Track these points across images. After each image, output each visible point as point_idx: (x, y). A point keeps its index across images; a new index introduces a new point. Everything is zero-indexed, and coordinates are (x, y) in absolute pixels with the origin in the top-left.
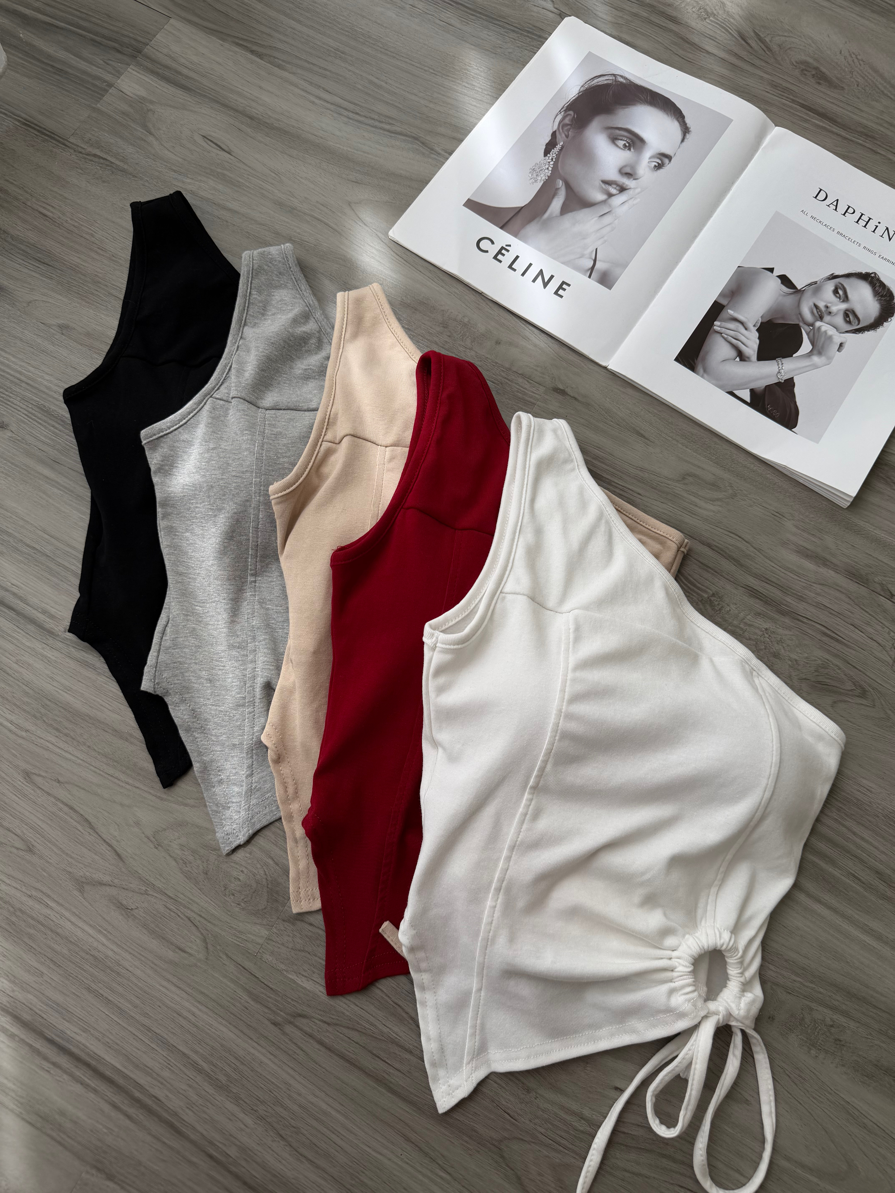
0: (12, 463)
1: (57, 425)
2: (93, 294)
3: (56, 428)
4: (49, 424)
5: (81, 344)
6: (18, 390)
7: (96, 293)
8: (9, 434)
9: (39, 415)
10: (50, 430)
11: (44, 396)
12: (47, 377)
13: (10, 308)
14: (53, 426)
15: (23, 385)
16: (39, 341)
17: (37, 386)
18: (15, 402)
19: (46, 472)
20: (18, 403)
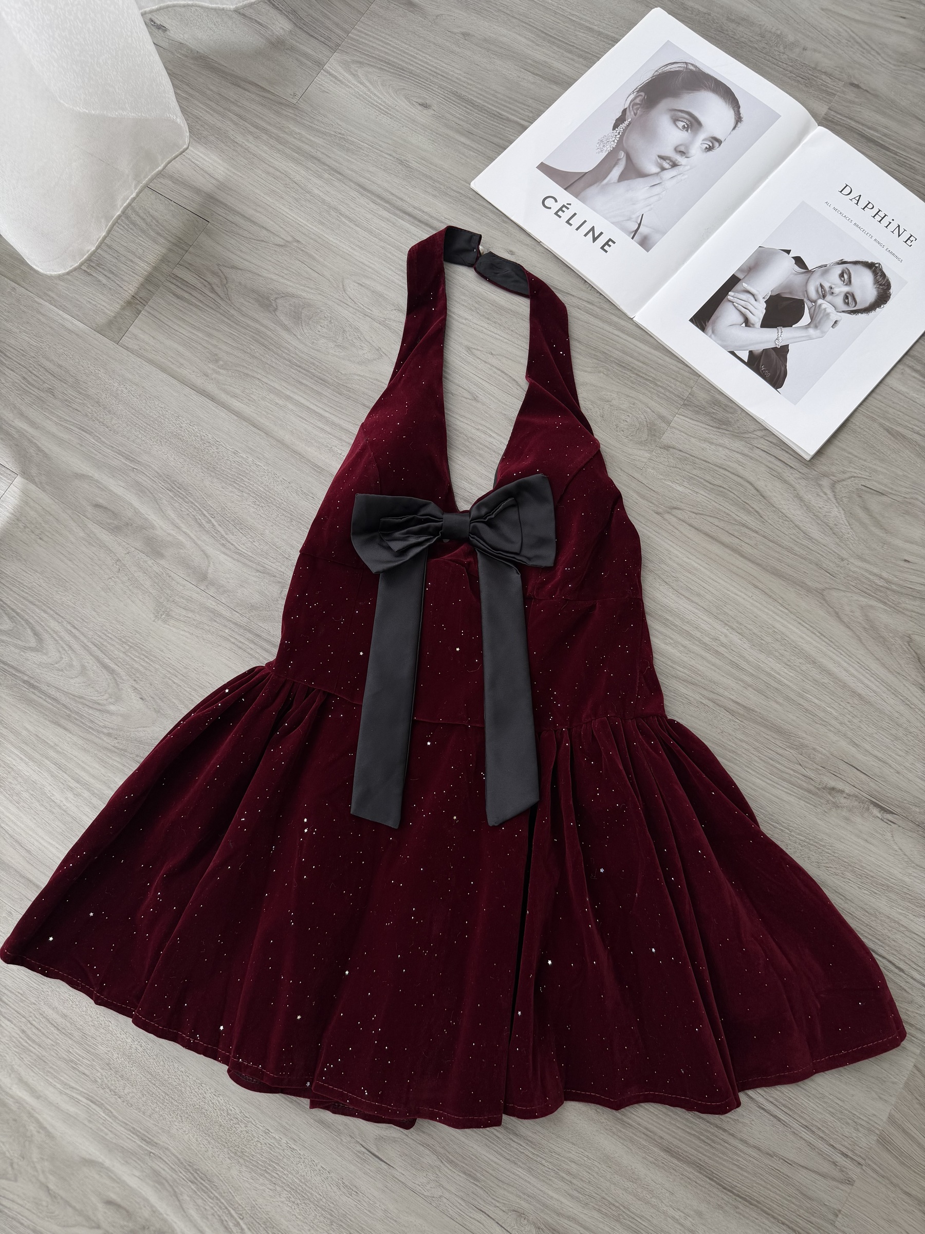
0: (437, 133)
1: (468, 107)
2: (486, 10)
3: (468, 109)
4: (462, 105)
5: (481, 47)
6: (436, 81)
7: (489, 9)
8: (433, 112)
9: (454, 99)
10: (463, 110)
11: (456, 85)
12: (458, 72)
13: (423, 20)
14: (465, 107)
15: (439, 76)
16: (448, 44)
17: (449, 77)
18: (434, 89)
19: (463, 139)
20: (437, 90)
